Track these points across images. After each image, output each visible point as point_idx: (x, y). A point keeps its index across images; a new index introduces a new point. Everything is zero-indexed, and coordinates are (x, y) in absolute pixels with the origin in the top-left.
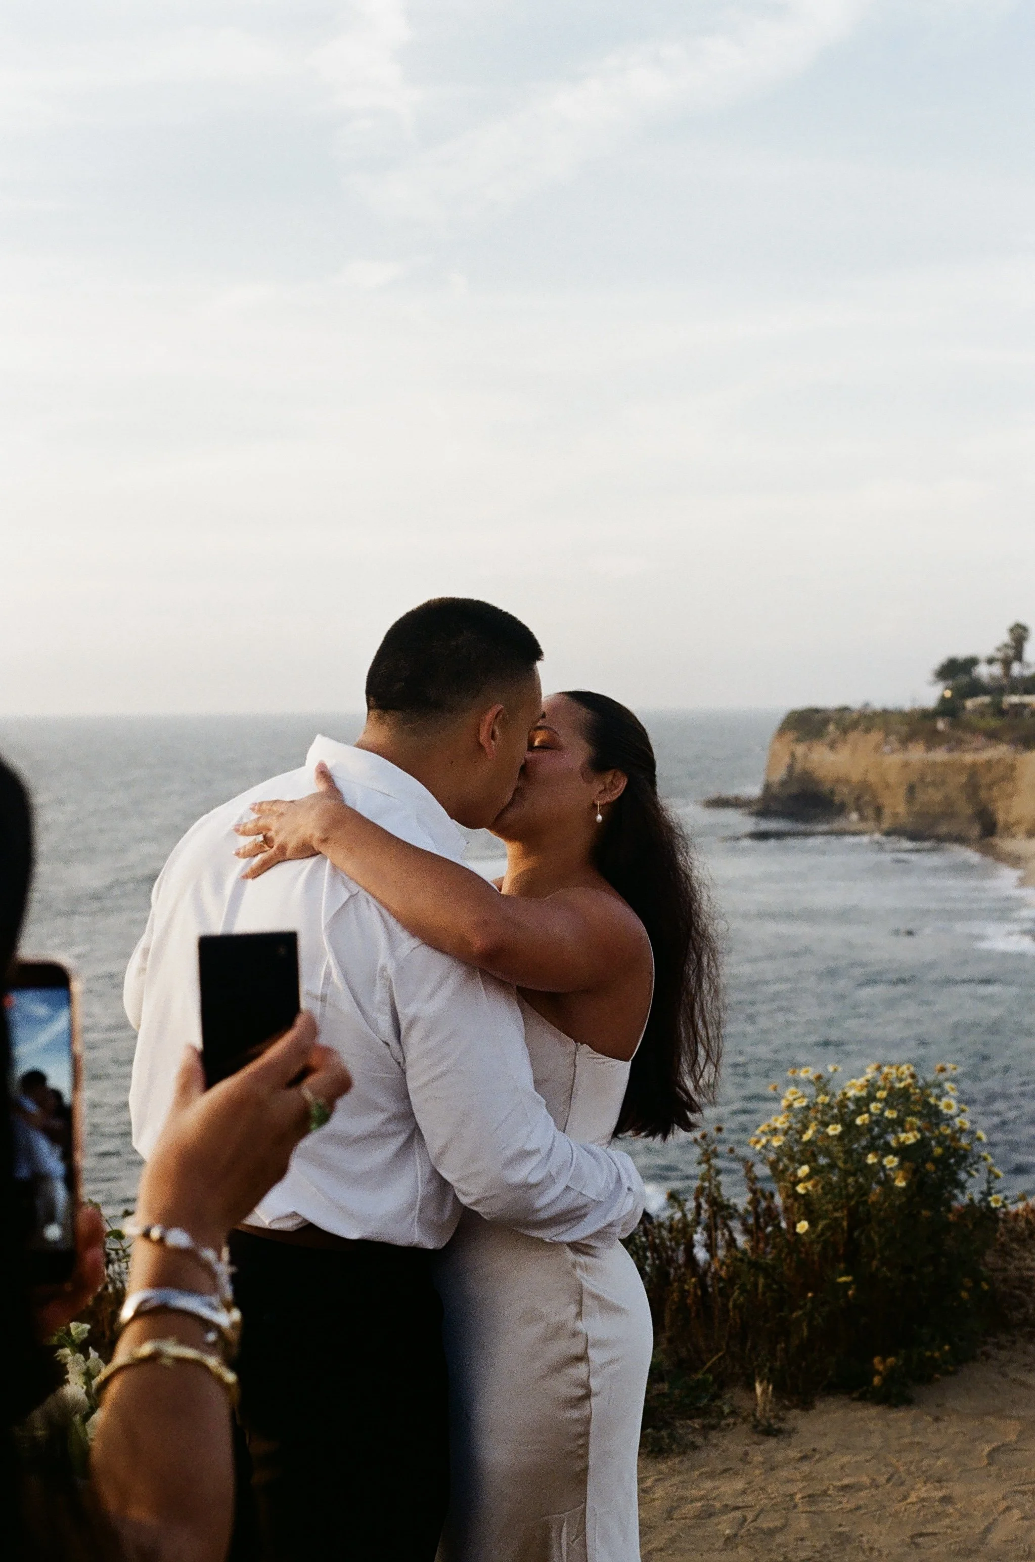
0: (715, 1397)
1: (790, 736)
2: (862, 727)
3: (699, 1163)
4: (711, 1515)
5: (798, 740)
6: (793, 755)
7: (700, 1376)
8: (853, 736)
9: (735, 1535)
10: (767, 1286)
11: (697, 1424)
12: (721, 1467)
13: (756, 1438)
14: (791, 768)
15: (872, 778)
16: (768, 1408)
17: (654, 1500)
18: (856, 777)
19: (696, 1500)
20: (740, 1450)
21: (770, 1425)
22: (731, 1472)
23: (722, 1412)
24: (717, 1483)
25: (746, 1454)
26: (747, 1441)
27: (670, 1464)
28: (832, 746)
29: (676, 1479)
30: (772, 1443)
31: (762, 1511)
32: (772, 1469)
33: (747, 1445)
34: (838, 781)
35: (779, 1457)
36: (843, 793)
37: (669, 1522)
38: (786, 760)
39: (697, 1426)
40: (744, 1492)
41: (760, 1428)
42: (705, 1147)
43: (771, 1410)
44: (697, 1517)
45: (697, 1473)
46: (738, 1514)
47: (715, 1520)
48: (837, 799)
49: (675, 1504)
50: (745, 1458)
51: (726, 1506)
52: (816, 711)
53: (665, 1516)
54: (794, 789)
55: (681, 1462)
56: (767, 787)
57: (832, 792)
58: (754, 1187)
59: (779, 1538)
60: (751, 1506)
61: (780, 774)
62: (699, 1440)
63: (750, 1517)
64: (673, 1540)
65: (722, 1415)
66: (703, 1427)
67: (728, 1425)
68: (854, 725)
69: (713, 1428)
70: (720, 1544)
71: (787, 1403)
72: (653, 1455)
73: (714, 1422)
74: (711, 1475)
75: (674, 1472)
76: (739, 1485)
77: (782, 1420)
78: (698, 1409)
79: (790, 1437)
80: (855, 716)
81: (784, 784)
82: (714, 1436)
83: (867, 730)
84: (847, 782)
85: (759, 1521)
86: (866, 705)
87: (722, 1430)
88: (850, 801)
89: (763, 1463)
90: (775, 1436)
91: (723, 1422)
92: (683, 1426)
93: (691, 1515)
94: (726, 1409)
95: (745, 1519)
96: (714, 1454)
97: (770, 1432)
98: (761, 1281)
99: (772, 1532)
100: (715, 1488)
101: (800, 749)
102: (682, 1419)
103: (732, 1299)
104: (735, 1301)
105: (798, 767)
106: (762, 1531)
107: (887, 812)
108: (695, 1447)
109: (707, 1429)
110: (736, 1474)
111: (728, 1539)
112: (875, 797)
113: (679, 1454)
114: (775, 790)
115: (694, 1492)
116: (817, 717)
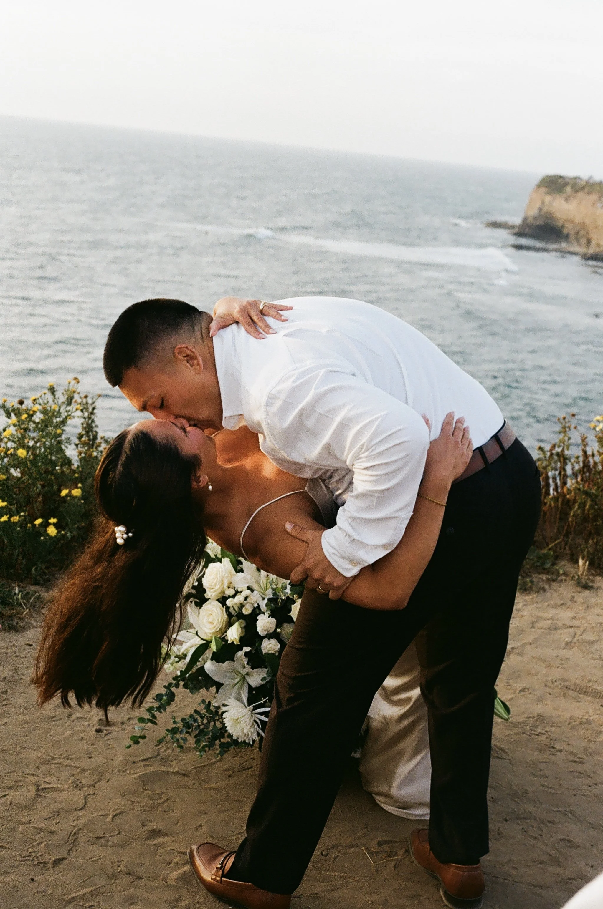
0: (554, 564)
1: (543, 190)
2: (586, 190)
3: (560, 433)
4: (556, 629)
5: (548, 193)
6: (543, 202)
7: (545, 551)
8: (581, 195)
9: (571, 642)
10: (591, 506)
11: (544, 577)
12: (559, 603)
13: (578, 589)
14: (540, 209)
15: (587, 222)
16: (584, 574)
17: (523, 616)
18: (578, 219)
19: (546, 619)
20: (570, 595)
21: (586, 583)
22: (566, 606)
23: (558, 573)
24: (557, 611)
25: (573, 597)
26: (573, 591)
27: (531, 597)
28: (567, 199)
29: (535, 606)
30: (586, 593)
31: (585, 630)
32: (588, 607)
33: (573, 592)
34: (567, 220)
35: (593, 601)
36: (569, 229)
37: (533, 630)
38: (538, 204)
39: (544, 578)
40: (574, 618)
41: (581, 584)
42: (564, 424)
43: (586, 575)
44: (549, 629)
45: (546, 604)
46: (571, 630)
47: (559, 632)
48: (565, 231)
49: (535, 620)
50: (572, 599)
51: (564, 625)
52: (561, 177)
53: (531, 626)
54: (540, 222)
55: (537, 596)
56: (525, 219)
57: (563, 226)
58: (585, 449)
59: (596, 646)
60: (578, 627)
61: (533, 212)
62: (546, 587)
63: (579, 633)
64: (536, 640)
65: (558, 575)
66: (548, 579)
67: (562, 580)
68: (582, 189)
69: (554, 581)
70: (563, 645)
71: (594, 572)
72: (521, 591)
73: (554, 577)
74: (555, 606)
75: (533, 602)
76: (570, 614)
77: (592, 581)
78: (544, 569)
79: (597, 591)
80: (583, 183)
81: (535, 218)
82: (555, 585)
83: (589, 193)
84: (573, 222)
85: (584, 635)
86: (591, 177)
87: (559, 582)
88: (572, 232)
89: (583, 603)
90: (589, 590)
91: (560, 578)
92: (536, 577)
93: (545, 627)
94: (561, 572)
95: (576, 634)
96: (555, 595)
97: (586, 587)
98: (589, 503)
99: (591, 643)
100: (556, 614)
101: (548, 199)
102: (535, 573)
103: (572, 512)
104: (574, 512)
105: (545, 210)
106: (585, 641)
107: (594, 242)
108: (544, 590)
109: (550, 581)
110: (568, 607)
111: (567, 643)
112: (587, 233)
113: (536, 592)
114: (530, 221)
115: (545, 615)
116: (560, 181)
